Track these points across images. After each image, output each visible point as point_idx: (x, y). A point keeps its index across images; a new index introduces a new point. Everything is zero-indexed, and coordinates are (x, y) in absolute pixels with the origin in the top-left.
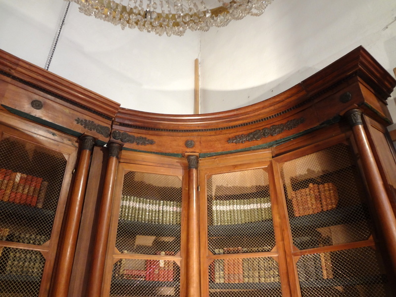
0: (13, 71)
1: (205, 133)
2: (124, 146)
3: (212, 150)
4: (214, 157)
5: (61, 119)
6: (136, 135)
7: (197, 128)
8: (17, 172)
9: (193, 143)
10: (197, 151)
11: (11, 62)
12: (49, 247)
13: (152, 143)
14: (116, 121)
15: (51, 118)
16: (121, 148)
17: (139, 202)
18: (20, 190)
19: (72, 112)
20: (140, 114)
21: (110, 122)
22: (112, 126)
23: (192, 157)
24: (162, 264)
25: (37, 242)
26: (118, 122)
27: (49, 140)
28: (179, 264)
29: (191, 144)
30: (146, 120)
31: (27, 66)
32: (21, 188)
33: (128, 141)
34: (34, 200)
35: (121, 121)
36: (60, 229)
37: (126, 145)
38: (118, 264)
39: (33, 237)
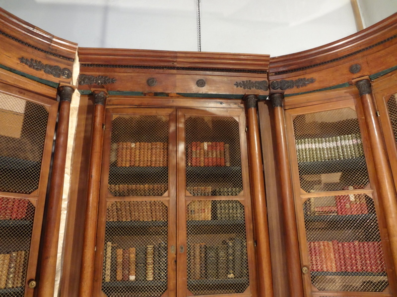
0: (175, 63)
1: (371, 51)
2: (285, 93)
3: (384, 67)
4: (390, 74)
5: (223, 88)
6: (294, 79)
7: (360, 49)
8: (203, 142)
9: (359, 66)
10: (366, 73)
11: (171, 57)
12: (244, 196)
13: (312, 81)
14: (271, 72)
15: (215, 91)
16: (283, 96)
17: (315, 143)
18: (210, 155)
19: (230, 78)
20: (291, 57)
21: (266, 75)
22: (268, 78)
23: (361, 83)
24: (352, 199)
25: (234, 194)
26: (273, 73)
27: (219, 109)
28: (371, 196)
29: (357, 68)
30: (299, 61)
31: (184, 55)
32: (210, 153)
33: (288, 87)
34: (223, 161)
35: (275, 70)
36: (249, 181)
37: (286, 92)
38: (307, 203)
39: (230, 189)
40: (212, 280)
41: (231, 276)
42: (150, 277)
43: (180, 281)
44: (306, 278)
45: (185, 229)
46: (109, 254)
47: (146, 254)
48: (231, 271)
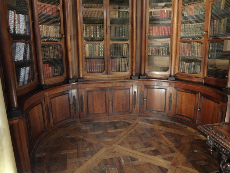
12: (129, 9)
24: (165, 12)
25: (126, 9)
28: (171, 11)
36: (131, 4)
38: (151, 13)
39: (124, 7)
40: (117, 37)
41: (124, 36)
42: (98, 36)
43: (108, 37)
44: (147, 37)
45: (109, 20)
46: (84, 28)
47: (96, 29)
48: (124, 35)
